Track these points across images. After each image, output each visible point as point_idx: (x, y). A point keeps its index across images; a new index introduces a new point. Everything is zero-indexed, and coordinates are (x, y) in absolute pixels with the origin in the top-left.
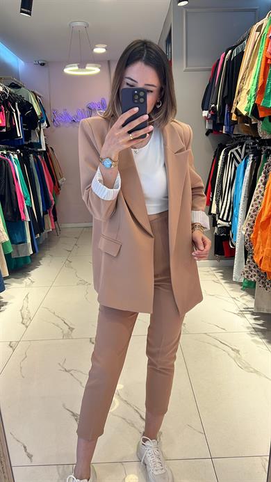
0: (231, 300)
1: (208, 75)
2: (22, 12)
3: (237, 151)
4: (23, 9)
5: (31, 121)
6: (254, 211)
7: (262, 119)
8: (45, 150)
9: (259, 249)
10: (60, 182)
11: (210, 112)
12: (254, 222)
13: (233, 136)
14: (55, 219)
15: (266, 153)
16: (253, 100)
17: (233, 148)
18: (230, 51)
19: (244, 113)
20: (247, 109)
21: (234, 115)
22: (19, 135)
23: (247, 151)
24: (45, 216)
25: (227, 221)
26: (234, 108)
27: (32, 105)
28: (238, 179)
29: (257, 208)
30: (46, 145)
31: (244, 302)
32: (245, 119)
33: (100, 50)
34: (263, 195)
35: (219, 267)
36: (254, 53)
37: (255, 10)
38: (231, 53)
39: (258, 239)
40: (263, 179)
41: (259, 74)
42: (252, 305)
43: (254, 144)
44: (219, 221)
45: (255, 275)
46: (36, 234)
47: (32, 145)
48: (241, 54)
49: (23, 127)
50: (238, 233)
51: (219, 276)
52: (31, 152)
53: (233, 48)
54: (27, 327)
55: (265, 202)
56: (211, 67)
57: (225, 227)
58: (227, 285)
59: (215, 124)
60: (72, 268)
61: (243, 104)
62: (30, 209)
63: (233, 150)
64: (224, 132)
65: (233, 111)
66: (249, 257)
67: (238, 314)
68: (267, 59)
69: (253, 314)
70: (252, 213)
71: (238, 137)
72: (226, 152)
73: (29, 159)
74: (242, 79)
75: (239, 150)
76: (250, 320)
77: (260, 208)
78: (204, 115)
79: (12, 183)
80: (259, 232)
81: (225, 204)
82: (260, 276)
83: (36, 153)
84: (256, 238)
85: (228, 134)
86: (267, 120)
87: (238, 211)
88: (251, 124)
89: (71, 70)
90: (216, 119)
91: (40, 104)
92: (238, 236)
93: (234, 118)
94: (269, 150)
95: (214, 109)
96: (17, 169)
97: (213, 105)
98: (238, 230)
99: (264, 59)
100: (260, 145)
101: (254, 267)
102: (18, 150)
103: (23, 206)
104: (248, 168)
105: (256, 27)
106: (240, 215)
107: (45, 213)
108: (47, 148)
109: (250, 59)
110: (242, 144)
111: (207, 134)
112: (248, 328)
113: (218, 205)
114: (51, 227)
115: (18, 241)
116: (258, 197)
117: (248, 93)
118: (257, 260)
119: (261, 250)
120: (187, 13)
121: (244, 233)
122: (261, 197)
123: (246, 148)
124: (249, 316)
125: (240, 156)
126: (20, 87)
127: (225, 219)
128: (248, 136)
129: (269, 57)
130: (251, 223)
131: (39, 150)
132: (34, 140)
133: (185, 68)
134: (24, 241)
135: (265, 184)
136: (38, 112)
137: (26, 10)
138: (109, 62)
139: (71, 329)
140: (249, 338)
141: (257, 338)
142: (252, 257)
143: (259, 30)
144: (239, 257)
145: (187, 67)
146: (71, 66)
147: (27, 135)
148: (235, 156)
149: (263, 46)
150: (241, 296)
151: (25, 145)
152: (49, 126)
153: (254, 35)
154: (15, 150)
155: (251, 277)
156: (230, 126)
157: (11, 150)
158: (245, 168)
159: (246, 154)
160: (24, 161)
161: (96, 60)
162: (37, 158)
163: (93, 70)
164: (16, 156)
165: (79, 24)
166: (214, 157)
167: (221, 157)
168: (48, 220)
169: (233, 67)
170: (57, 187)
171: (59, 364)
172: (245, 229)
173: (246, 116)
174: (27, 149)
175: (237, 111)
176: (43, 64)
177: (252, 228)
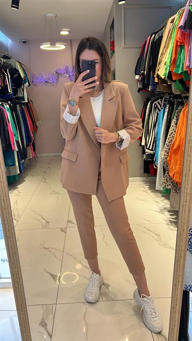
0: (155, 203)
1: (139, 51)
2: (12, 7)
3: (158, 102)
4: (13, 5)
5: (18, 82)
6: (169, 143)
7: (174, 81)
8: (27, 101)
9: (172, 167)
10: (37, 124)
11: (140, 76)
12: (169, 150)
13: (156, 93)
14: (34, 150)
15: (177, 104)
16: (168, 69)
17: (156, 101)
18: (154, 35)
19: (163, 77)
20: (165, 75)
21: (156, 78)
22: (10, 91)
23: (166, 103)
24: (28, 148)
25: (152, 150)
26: (156, 74)
27: (18, 71)
28: (159, 122)
29: (172, 140)
30: (28, 98)
31: (163, 204)
32: (163, 81)
33: (65, 33)
34: (175, 132)
35: (146, 182)
36: (169, 38)
37: (170, 7)
38: (155, 37)
39: (172, 161)
40: (175, 121)
41: (172, 51)
42: (168, 206)
43: (170, 98)
44: (147, 150)
45: (170, 185)
46: (22, 160)
47: (18, 98)
48: (161, 38)
49: (12, 86)
50: (159, 158)
51: (147, 187)
52: (18, 103)
53: (155, 33)
54: (18, 222)
55: (177, 136)
56: (141, 46)
57: (151, 154)
58: (152, 194)
59: (143, 84)
60: (46, 183)
61: (162, 71)
62: (18, 142)
63: (156, 102)
64: (150, 90)
65: (155, 76)
66: (166, 172)
67: (159, 212)
68: (177, 42)
69: (169, 211)
70: (168, 144)
71: (160, 93)
72: (152, 104)
73: (16, 108)
74: (161, 54)
75: (160, 102)
76: (167, 216)
77: (173, 140)
78: (136, 78)
79: (5, 124)
80: (173, 156)
81: (150, 138)
82: (173, 185)
83: (21, 104)
84: (171, 160)
85: (153, 91)
86: (177, 82)
87: (159, 143)
88: (167, 85)
89: (45, 47)
90: (145, 81)
91: (24, 70)
92: (159, 159)
93: (156, 80)
94: (179, 102)
95: (143, 74)
96: (8, 114)
97: (143, 72)
98: (159, 156)
99: (175, 42)
100: (174, 99)
101: (170, 180)
102: (9, 102)
103: (13, 140)
104: (166, 114)
105: (170, 20)
106: (160, 145)
107: (28, 145)
108: (28, 100)
109: (166, 41)
110: (162, 98)
111: (139, 91)
112: (166, 220)
113: (146, 140)
114: (31, 155)
115: (10, 164)
116: (172, 133)
117: (165, 64)
118: (171, 174)
119: (174, 168)
120: (124, 8)
121: (163, 157)
122: (174, 133)
123: (165, 101)
124: (166, 213)
125: (161, 106)
126: (10, 58)
127: (150, 149)
128: (166, 93)
129: (179, 40)
130: (167, 150)
131: (23, 102)
132: (20, 95)
133: (123, 46)
134: (14, 165)
135: (176, 124)
136: (22, 75)
137: (15, 6)
138: (71, 41)
139: (48, 222)
140: (166, 227)
141: (172, 227)
142: (168, 173)
143: (172, 22)
144: (160, 174)
145: (125, 45)
146: (46, 44)
147: (15, 91)
148: (157, 107)
149: (175, 33)
150: (161, 201)
151: (14, 98)
152: (29, 85)
153: (169, 25)
154: (6, 102)
155: (168, 186)
156: (154, 86)
157: (4, 101)
158: (164, 114)
159: (164, 104)
160: (13, 109)
161: (62, 39)
162: (22, 107)
163: (60, 47)
164: (8, 106)
165: (51, 15)
166: (144, 107)
167: (148, 107)
168: (30, 151)
169: (156, 46)
170: (35, 128)
171: (41, 244)
172: (163, 154)
173: (164, 79)
174: (15, 101)
175: (158, 76)
176: (25, 42)
177: (168, 153)
